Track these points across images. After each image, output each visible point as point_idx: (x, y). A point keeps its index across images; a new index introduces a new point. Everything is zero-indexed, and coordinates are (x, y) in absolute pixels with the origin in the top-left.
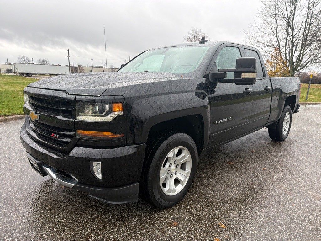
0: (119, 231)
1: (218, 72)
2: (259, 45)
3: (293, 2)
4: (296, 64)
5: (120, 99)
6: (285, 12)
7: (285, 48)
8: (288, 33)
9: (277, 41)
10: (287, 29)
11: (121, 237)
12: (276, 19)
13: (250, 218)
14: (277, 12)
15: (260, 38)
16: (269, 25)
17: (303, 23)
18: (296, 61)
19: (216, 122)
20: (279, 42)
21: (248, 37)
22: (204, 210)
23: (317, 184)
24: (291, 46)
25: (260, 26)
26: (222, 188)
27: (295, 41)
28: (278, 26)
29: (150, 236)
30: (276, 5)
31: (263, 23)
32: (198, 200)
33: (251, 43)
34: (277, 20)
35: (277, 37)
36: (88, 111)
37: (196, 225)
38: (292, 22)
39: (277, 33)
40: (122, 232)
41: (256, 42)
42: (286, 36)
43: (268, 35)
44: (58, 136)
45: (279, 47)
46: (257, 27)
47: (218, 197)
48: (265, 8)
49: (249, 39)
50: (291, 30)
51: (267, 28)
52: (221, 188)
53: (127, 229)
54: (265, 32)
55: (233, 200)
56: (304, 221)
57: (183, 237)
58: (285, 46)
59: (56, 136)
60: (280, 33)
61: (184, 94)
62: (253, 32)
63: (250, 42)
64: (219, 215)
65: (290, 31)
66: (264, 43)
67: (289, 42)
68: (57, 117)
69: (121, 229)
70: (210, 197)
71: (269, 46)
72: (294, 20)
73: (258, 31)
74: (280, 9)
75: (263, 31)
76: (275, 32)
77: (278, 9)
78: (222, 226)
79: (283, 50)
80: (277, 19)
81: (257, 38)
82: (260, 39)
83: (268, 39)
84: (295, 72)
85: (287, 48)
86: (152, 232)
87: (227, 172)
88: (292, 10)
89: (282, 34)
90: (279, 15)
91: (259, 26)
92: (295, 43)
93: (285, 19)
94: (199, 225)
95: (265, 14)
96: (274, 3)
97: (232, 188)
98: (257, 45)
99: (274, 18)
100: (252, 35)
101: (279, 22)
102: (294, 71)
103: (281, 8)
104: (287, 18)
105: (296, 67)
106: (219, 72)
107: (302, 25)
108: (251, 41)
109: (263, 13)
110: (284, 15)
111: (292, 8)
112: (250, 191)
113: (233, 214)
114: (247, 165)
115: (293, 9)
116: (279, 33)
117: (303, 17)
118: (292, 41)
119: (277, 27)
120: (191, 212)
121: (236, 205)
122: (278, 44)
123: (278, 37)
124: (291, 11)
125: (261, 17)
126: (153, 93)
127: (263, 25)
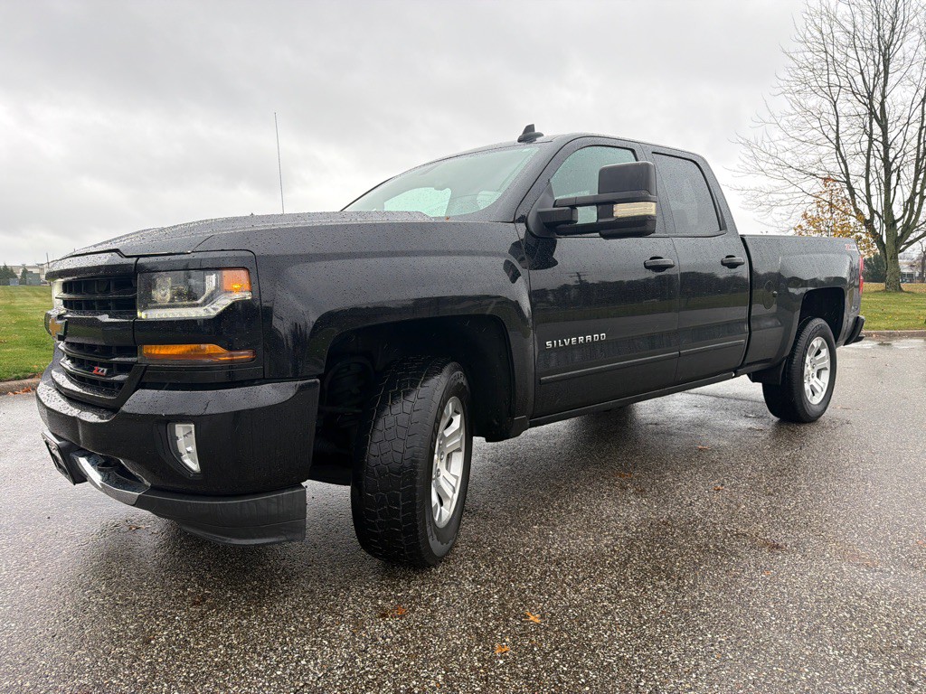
0: (240, 625)
1: (554, 206)
2: (785, 176)
3: (880, 47)
4: (904, 225)
5: (242, 258)
6: (859, 78)
7: (867, 179)
8: (870, 136)
9: (840, 159)
10: (868, 125)
11: (237, 637)
12: (832, 98)
13: (623, 601)
14: (833, 78)
15: (789, 154)
16: (811, 118)
17: (914, 106)
18: (903, 216)
19: (553, 344)
20: (844, 162)
21: (751, 154)
22: (495, 583)
23: (865, 525)
24: (882, 172)
25: (786, 123)
26: (570, 532)
27: (896, 158)
28: (840, 119)
29: (317, 637)
30: (830, 59)
31: (793, 112)
32: (489, 558)
33: (762, 170)
34: (835, 102)
35: (838, 148)
36: (163, 292)
37: (457, 616)
38: (882, 104)
39: (838, 138)
40: (247, 627)
41: (776, 166)
42: (865, 145)
43: (812, 145)
44: (106, 370)
45: (847, 176)
46: (776, 126)
47: (549, 552)
48: (799, 72)
49: (756, 159)
50: (880, 126)
51: (809, 126)
52: (567, 532)
53: (262, 620)
54: (803, 139)
55: (592, 560)
56: (783, 610)
57: (408, 642)
58: (864, 174)
59: (103, 371)
60: (847, 138)
61: (443, 260)
62: (767, 139)
63: (758, 167)
64: (534, 593)
65: (877, 130)
66: (801, 169)
67: (877, 163)
68: (99, 318)
69: (245, 621)
70: (528, 551)
71: (814, 175)
72: (888, 100)
73: (781, 134)
74: (841, 70)
75: (796, 134)
76: (832, 136)
77: (836, 71)
78: (532, 618)
79: (859, 185)
80: (835, 99)
81: (780, 156)
82: (788, 158)
83: (812, 157)
84: (903, 246)
85: (871, 179)
86: (328, 628)
87: (603, 496)
88: (878, 70)
89: (854, 142)
90: (840, 87)
91: (783, 123)
92: (894, 164)
93: (859, 97)
94: (466, 614)
95: (798, 88)
96: (823, 55)
97: (601, 533)
98: (779, 174)
99: (825, 96)
100: (762, 148)
101: (842, 106)
102: (897, 246)
103: (845, 68)
104: (866, 95)
105: (903, 233)
106: (557, 207)
107: (913, 110)
108: (762, 165)
109: (792, 84)
110: (854, 85)
111: (878, 66)
112: (652, 540)
113: (577, 591)
114: (671, 480)
115: (881, 68)
116: (843, 138)
117: (914, 89)
118: (885, 159)
119: (837, 122)
120: (457, 585)
121: (594, 573)
122: (844, 170)
123: (841, 149)
124: (875, 75)
125: (789, 95)
126: (345, 250)
127: (794, 117)
